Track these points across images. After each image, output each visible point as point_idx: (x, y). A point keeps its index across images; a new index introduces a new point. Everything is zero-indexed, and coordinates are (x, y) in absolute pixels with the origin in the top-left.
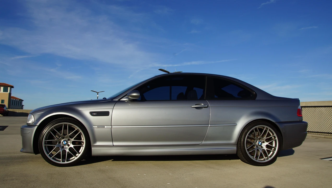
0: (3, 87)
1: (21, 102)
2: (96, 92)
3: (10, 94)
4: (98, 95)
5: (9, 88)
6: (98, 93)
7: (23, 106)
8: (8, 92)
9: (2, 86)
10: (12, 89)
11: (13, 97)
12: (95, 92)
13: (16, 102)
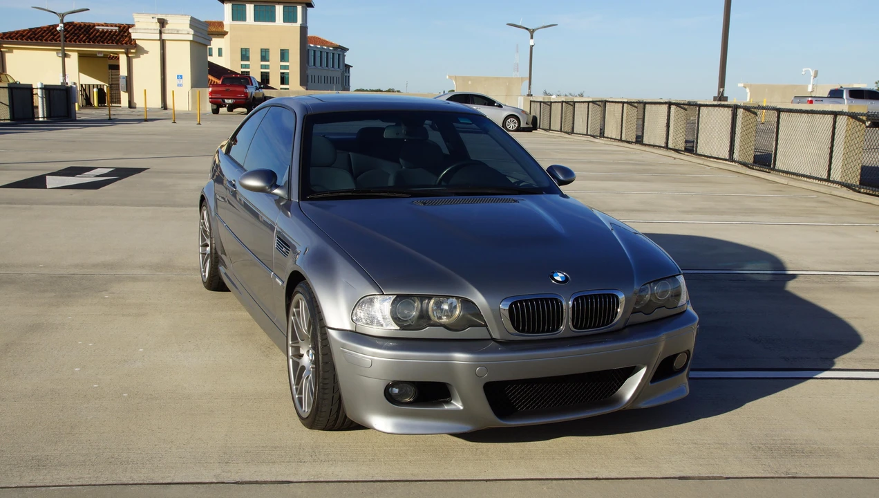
0: (281, 7)
1: (339, 55)
2: (527, 29)
3: (304, 29)
4: (532, 38)
5: (299, 8)
6: (532, 32)
7: (348, 67)
8: (295, 21)
9: (279, 3)
10: (309, 9)
11: (316, 40)
12: (520, 27)
13: (324, 55)
